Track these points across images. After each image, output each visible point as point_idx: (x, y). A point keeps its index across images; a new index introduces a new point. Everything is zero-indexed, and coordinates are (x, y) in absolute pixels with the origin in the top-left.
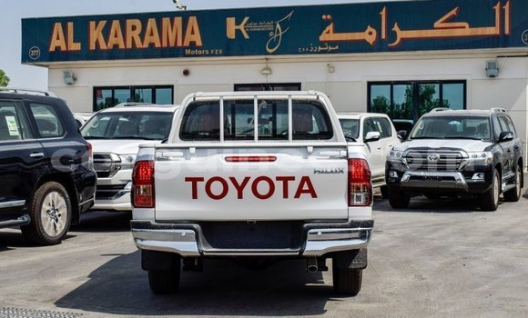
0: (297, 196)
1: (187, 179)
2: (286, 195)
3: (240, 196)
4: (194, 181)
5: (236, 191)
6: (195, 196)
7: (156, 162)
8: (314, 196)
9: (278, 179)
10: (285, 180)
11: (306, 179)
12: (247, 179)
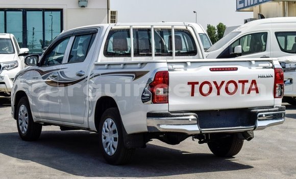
0: (249, 92)
1: (189, 83)
2: (243, 93)
3: (218, 94)
4: (193, 84)
5: (217, 90)
6: (193, 95)
7: (169, 72)
8: (257, 92)
9: (240, 82)
10: (243, 82)
11: (254, 82)
12: (223, 82)
